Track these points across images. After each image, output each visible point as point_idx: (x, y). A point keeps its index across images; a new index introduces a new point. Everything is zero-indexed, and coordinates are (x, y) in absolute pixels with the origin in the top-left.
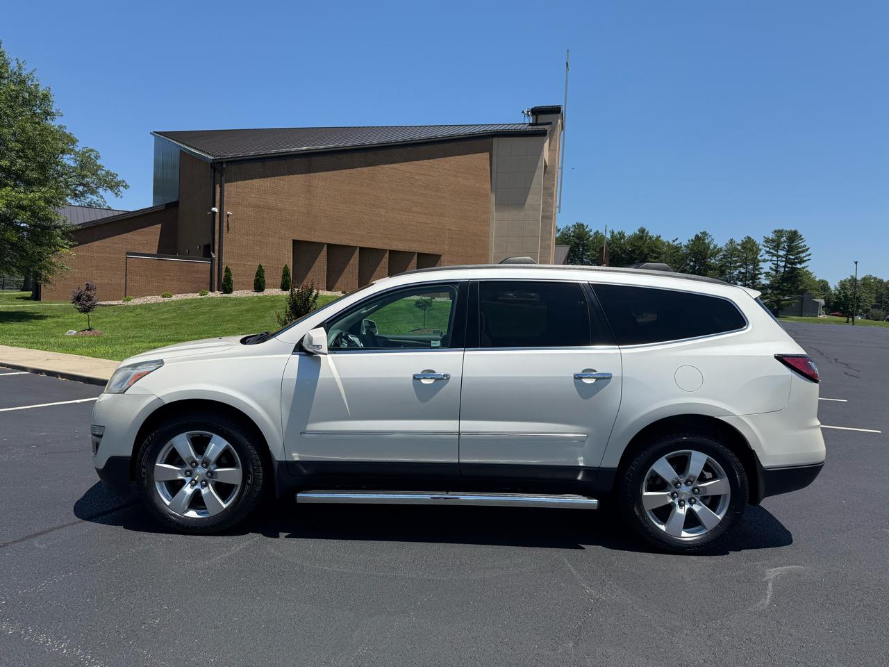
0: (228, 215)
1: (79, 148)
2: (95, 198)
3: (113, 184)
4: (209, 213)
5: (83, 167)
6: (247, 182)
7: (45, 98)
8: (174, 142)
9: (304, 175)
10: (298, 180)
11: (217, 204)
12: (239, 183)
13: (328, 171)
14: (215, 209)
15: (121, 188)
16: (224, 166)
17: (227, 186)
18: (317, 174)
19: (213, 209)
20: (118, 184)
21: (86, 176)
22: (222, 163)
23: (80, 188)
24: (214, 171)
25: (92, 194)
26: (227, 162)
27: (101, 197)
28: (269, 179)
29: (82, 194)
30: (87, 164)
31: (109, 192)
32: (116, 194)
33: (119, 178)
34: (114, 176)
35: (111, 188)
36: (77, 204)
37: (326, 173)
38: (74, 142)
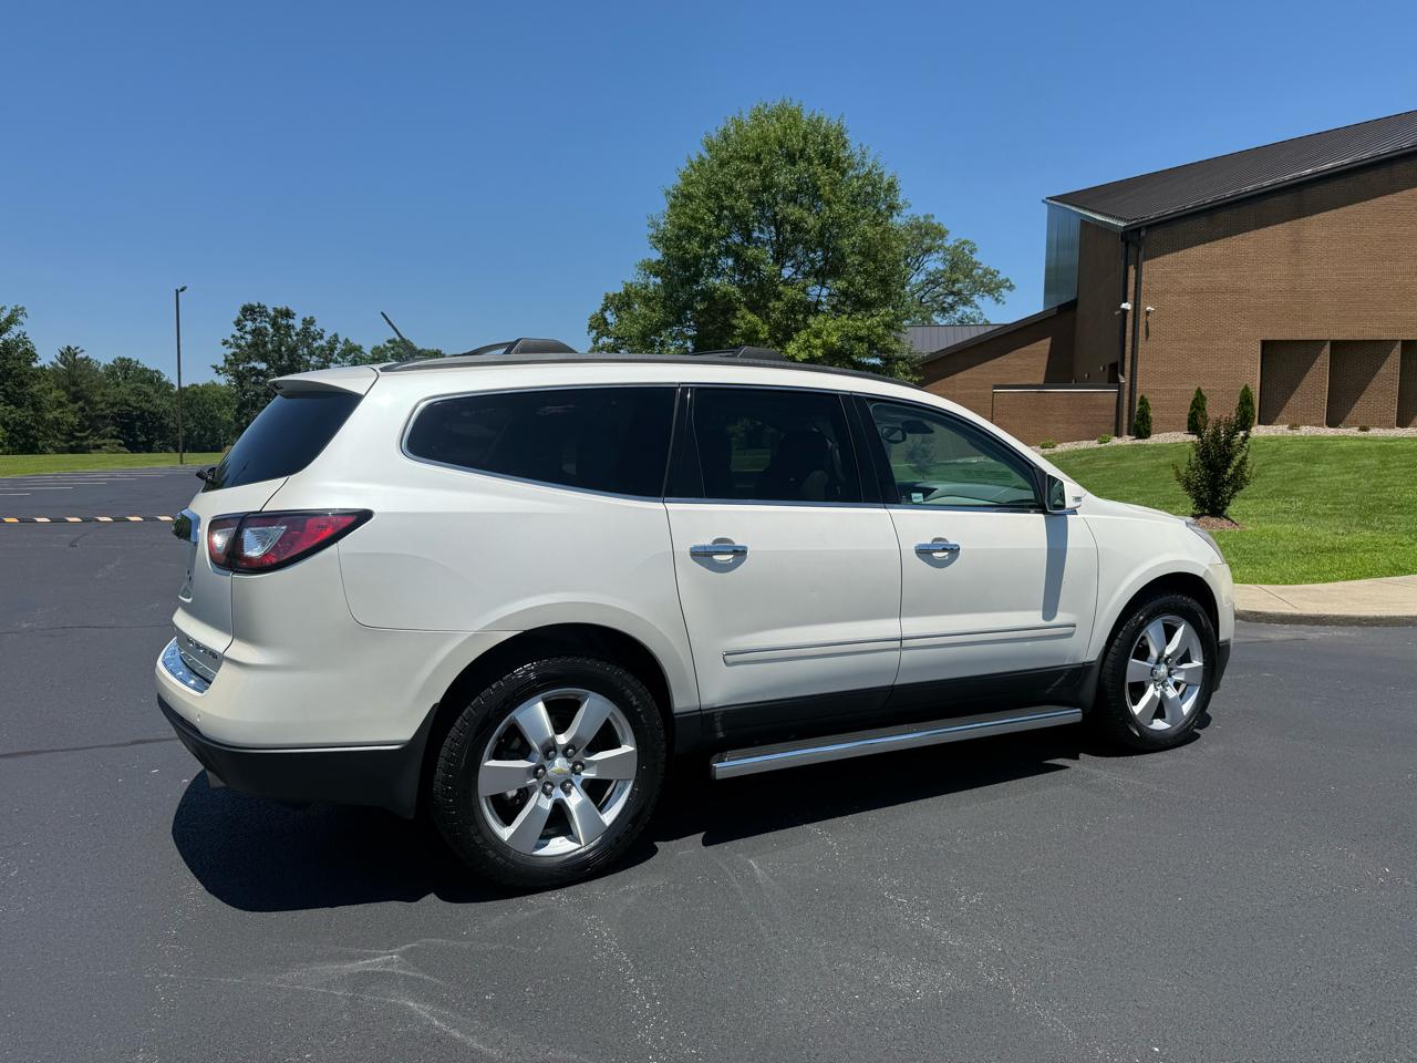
0: (1148, 313)
1: (949, 242)
2: (968, 310)
3: (993, 286)
4: (1117, 313)
5: (954, 266)
6: (1181, 253)
7: (891, 186)
8: (1073, 208)
9: (1288, 223)
10: (1277, 234)
11: (1131, 296)
12: (1169, 257)
13: (1337, 208)
14: (1127, 306)
15: (1004, 291)
16: (1143, 233)
17: (1146, 266)
18: (1315, 217)
19: (1124, 306)
20: (999, 286)
21: (957, 281)
22: (1139, 230)
23: (950, 299)
24: (1127, 245)
25: (964, 304)
26: (1148, 227)
27: (977, 307)
28: (1221, 242)
29: (952, 307)
30: (960, 263)
31: (988, 298)
32: (997, 299)
33: (1001, 277)
34: (994, 274)
35: (990, 292)
36: (945, 322)
37: (1334, 211)
38: (942, 234)
